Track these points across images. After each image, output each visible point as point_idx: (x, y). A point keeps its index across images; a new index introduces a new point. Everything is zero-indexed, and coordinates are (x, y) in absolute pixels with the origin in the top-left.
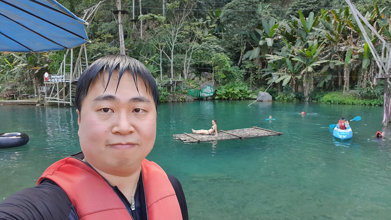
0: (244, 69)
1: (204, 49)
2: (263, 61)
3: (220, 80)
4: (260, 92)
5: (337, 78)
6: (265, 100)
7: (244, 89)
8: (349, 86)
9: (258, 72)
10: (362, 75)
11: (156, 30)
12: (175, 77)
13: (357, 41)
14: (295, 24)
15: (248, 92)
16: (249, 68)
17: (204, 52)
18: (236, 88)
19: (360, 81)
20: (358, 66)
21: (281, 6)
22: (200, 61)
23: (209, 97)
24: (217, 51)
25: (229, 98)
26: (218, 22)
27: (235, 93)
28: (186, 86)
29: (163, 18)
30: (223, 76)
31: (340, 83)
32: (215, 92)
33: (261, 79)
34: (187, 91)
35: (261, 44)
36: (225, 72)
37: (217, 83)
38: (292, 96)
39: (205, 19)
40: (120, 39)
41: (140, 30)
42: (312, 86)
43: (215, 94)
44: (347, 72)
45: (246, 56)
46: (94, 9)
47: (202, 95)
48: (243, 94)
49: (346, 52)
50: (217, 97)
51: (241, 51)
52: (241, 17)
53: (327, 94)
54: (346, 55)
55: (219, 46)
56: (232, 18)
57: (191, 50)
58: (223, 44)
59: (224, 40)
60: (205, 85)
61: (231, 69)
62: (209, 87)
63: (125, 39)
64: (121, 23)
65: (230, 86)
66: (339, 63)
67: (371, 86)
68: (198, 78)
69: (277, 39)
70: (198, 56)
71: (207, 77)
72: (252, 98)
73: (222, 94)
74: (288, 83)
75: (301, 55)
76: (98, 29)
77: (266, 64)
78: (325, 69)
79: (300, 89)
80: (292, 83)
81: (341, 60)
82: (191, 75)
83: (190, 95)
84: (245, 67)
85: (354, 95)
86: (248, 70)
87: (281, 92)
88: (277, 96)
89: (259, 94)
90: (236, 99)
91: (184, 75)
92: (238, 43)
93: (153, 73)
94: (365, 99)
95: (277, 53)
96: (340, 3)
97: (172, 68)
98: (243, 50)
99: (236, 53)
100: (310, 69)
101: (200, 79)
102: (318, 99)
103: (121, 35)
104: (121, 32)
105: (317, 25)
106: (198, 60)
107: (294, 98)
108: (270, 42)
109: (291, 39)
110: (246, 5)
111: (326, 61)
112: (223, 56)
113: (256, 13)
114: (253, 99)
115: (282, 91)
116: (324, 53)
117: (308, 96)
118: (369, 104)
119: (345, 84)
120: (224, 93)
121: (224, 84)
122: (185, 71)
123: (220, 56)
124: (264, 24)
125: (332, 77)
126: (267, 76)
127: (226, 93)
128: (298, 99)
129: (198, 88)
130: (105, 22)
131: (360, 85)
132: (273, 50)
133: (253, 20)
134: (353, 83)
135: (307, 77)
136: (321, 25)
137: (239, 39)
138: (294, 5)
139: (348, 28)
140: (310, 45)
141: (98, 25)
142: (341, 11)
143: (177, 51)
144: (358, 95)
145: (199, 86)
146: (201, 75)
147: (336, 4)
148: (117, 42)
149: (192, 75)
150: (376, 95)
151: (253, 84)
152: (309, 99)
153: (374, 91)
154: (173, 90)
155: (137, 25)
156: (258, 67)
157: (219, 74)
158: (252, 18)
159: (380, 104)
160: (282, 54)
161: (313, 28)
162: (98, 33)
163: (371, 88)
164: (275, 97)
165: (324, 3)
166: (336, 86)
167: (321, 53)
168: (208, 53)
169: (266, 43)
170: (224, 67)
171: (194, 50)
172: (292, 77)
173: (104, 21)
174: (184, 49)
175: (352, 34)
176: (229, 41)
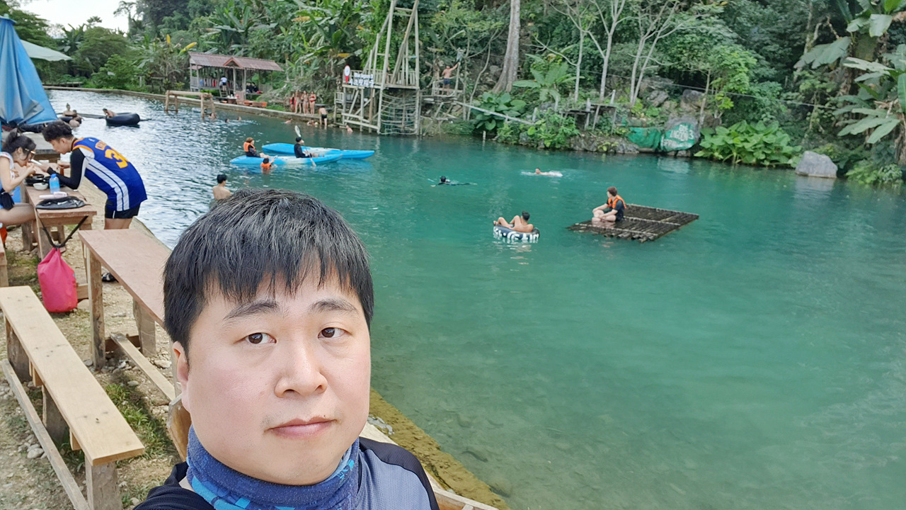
3: (719, 113)
4: (807, 153)
7: (776, 141)
15: (789, 150)
18: (754, 138)
22: (688, 62)
23: (681, 150)
27: (746, 147)
28: (626, 118)
30: (727, 103)
32: (699, 140)
34: (625, 131)
38: (891, 174)
43: (696, 147)
47: (666, 143)
48: (769, 152)
50: (699, 154)
60: (679, 121)
61: (750, 88)
62: (686, 128)
65: (742, 129)
68: (674, 104)
69: (901, 19)
70: (685, 48)
71: (696, 103)
73: (714, 148)
82: (656, 95)
83: (633, 140)
89: (804, 156)
90: (748, 162)
93: (564, 84)
97: (604, 73)
98: (810, 40)
99: (793, 48)
108: (879, 26)
114: (791, 169)
120: (720, 146)
121: (726, 125)
127: (725, 146)
146: (682, 97)
154: (590, 125)
156: (837, 89)
169: (868, 27)
170: (732, 80)
172: (900, 124)
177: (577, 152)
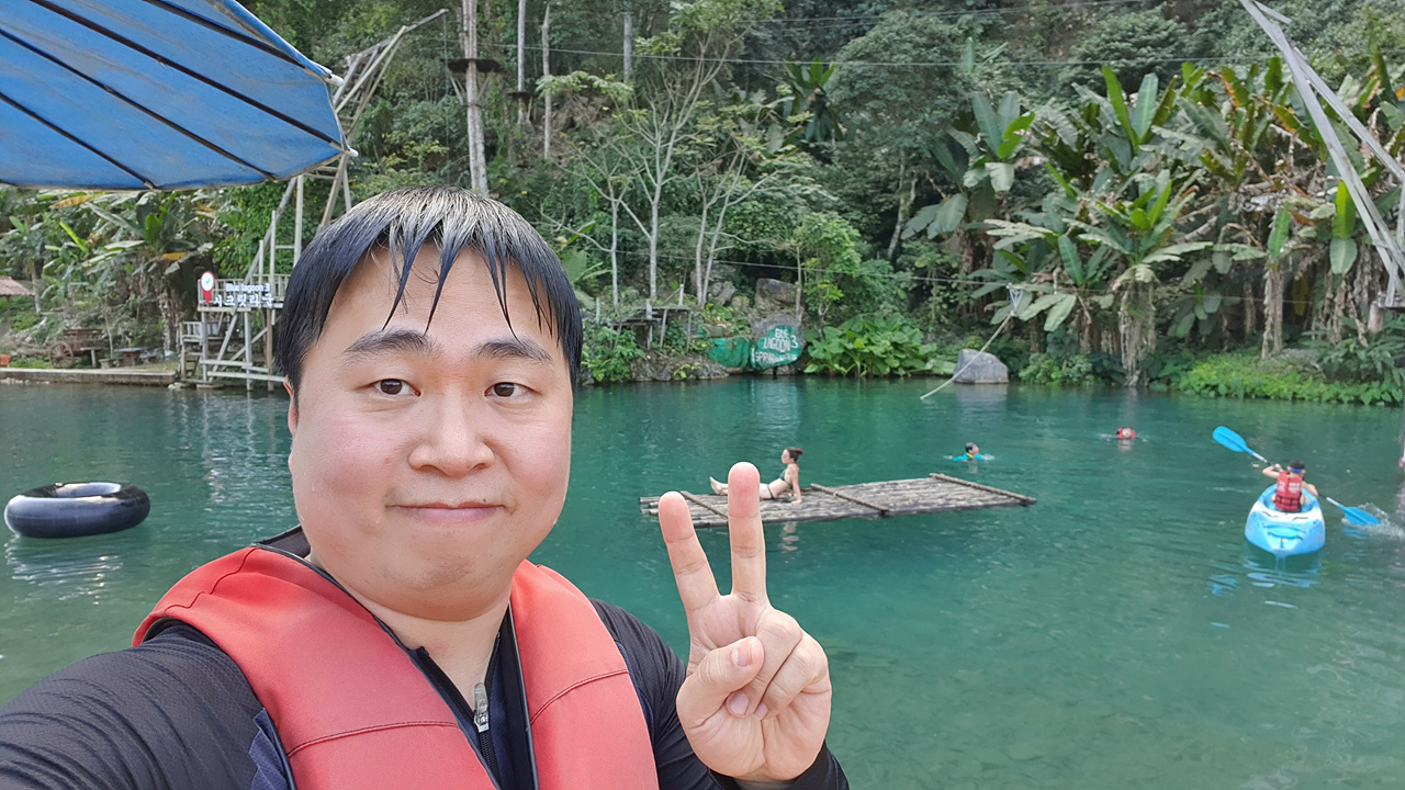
0: (908, 269)
1: (767, 197)
2: (977, 244)
3: (824, 307)
4: (966, 351)
5: (1241, 307)
6: (982, 381)
7: (907, 340)
8: (1283, 337)
9: (958, 280)
10: (1329, 295)
11: (600, 129)
12: (665, 295)
13: (1309, 178)
14: (1092, 114)
15: (924, 350)
16: (925, 267)
17: (767, 210)
18: (878, 338)
19: (1320, 317)
20: (1313, 263)
21: (1043, 51)
22: (753, 239)
23: (782, 366)
24: (815, 205)
25: (857, 372)
26: (819, 106)
27: (875, 352)
28: (702, 326)
29: (625, 88)
30: (834, 292)
31: (1249, 323)
32: (806, 348)
33: (968, 304)
34: (704, 346)
35: (970, 182)
36: (843, 281)
37: (814, 316)
38: (1079, 368)
39: (772, 95)
40: (472, 158)
41: (541, 128)
42: (1151, 334)
43: (805, 357)
44: (1274, 284)
45: (916, 224)
46: (380, 52)
47: (759, 358)
48: (903, 356)
49: (1272, 214)
50: (810, 369)
51: (897, 207)
52: (900, 87)
53: (1204, 360)
54: (1270, 226)
55: (821, 189)
56: (869, 92)
57: (721, 202)
58: (834, 182)
59: (839, 167)
60: (771, 323)
61: (860, 269)
62: (785, 332)
63: (488, 160)
64: (477, 105)
65: (858, 327)
66: (1246, 253)
67: (1360, 337)
68: (746, 301)
69: (1026, 167)
70: (744, 221)
71: (779, 296)
72: (936, 371)
73: (829, 357)
74: (1066, 322)
75: (1114, 224)
76: (393, 123)
77: (987, 253)
78: (1196, 273)
79: (1106, 343)
80: (1080, 322)
81: (1253, 244)
82: (719, 289)
83: (715, 358)
84: (912, 263)
85: (1301, 368)
86: (922, 272)
87: (1040, 352)
88: (1025, 367)
89: (963, 358)
90: (877, 373)
91: (696, 287)
92: (888, 180)
93: (586, 281)
94: (1337, 383)
95: (1027, 214)
96: (1252, 44)
97: (653, 262)
98: (905, 203)
99: (880, 214)
100: (1143, 273)
101: (752, 304)
102: (1173, 379)
103: (475, 145)
104: (474, 136)
105: (1169, 120)
106: (746, 235)
107: (1088, 373)
108: (1001, 177)
109: (1077, 166)
110: (917, 46)
111: (1202, 246)
112: (833, 223)
113: (952, 75)
114: (938, 376)
115: (1043, 348)
116: (1195, 216)
117: (1137, 369)
118: (1353, 398)
119: (1268, 328)
120: (838, 354)
121: (836, 323)
122: (699, 275)
123: (825, 224)
124: (982, 112)
125: (1222, 303)
126: (989, 294)
127: (844, 353)
128: (1099, 379)
129: (745, 335)
130: (420, 101)
131: (1320, 333)
132: (1012, 203)
133: (942, 100)
134: (1296, 325)
135: (1133, 302)
136: (1183, 122)
137: (894, 166)
138: (1087, 48)
139: (1279, 130)
140: (1144, 188)
141: (396, 108)
142: (1253, 72)
143: (670, 204)
144: (1315, 367)
145: (749, 326)
146: (754, 290)
147: (1236, 47)
148: (460, 169)
149: (722, 288)
150: (1375, 369)
151: (940, 323)
152: (1140, 377)
153: (1372, 353)
154: (654, 340)
155: (532, 110)
156: (960, 264)
157: (819, 286)
158: (940, 91)
159: (1392, 398)
160: (1047, 218)
161: (1156, 129)
162: (394, 137)
163: (1358, 343)
164: (1018, 371)
165: (1194, 43)
166: (1235, 334)
167: (1184, 218)
168: (781, 214)
169: (989, 179)
170: (838, 260)
171: (731, 200)
172: (1078, 301)
173: (415, 97)
174: (696, 196)
175: (1291, 152)
176: (855, 173)
177: (642, 385)
